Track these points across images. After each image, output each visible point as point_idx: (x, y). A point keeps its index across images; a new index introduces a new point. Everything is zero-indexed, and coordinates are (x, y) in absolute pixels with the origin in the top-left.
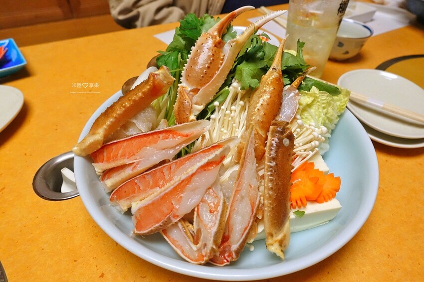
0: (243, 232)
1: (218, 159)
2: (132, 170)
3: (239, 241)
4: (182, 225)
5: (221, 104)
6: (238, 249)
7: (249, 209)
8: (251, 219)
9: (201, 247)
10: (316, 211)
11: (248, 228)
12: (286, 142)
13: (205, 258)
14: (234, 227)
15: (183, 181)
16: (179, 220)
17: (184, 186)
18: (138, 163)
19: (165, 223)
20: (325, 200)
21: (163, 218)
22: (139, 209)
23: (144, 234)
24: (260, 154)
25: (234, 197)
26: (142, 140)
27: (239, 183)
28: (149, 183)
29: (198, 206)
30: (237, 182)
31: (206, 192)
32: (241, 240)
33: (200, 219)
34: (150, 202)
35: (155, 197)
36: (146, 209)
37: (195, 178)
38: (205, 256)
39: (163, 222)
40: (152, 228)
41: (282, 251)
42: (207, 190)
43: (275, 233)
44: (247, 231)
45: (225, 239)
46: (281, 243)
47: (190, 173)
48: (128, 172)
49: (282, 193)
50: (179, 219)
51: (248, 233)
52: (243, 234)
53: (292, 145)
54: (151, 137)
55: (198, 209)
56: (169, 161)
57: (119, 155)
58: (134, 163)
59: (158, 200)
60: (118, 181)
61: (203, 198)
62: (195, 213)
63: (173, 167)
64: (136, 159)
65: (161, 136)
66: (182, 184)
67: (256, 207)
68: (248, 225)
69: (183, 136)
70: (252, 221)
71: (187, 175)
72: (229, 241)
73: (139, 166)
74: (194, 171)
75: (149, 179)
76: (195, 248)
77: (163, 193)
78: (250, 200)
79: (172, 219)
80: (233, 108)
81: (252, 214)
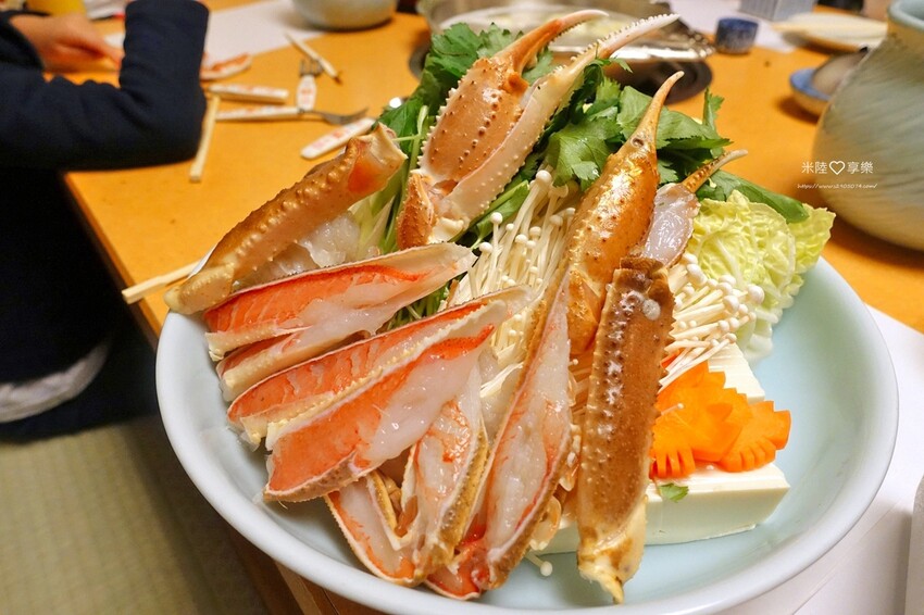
0: (519, 518)
1: (476, 333)
2: (283, 350)
3: (508, 539)
4: (376, 485)
5: (509, 218)
6: (504, 560)
7: (541, 467)
8: (542, 487)
9: (412, 543)
10: (717, 490)
11: (535, 509)
12: (653, 309)
13: (418, 572)
14: (499, 504)
15: (387, 379)
16: (371, 474)
17: (389, 394)
18: (298, 336)
19: (334, 477)
20: (743, 466)
21: (332, 462)
22: (283, 440)
23: (284, 497)
24: (585, 334)
25: (507, 429)
26: (315, 285)
27: (522, 396)
28: (316, 382)
29: (419, 443)
30: (518, 394)
31: (441, 411)
32: (514, 539)
33: (420, 475)
34: (308, 423)
35: (320, 412)
36: (300, 441)
37: (415, 374)
38: (419, 565)
39: (330, 474)
40: (304, 485)
41: (617, 579)
42: (444, 406)
43: (604, 532)
44: (530, 517)
45: (479, 530)
46: (616, 559)
47: (406, 362)
48: (275, 354)
50: (369, 470)
51: (533, 523)
52: (519, 524)
53: (667, 320)
54: (334, 280)
55: (417, 451)
56: (370, 336)
57: (261, 316)
58: (290, 334)
59: (325, 420)
60: (250, 374)
61: (432, 425)
62: (411, 460)
63: (374, 348)
64: (297, 327)
65: (356, 277)
66: (385, 387)
67: (558, 458)
68: (535, 502)
69: (406, 278)
70: (544, 491)
71: (398, 365)
72: (484, 539)
73: (299, 341)
74: (415, 356)
75: (318, 374)
76: (396, 543)
77: (339, 404)
78: (546, 440)
79: (352, 467)
80: (536, 229)
81: (548, 474)
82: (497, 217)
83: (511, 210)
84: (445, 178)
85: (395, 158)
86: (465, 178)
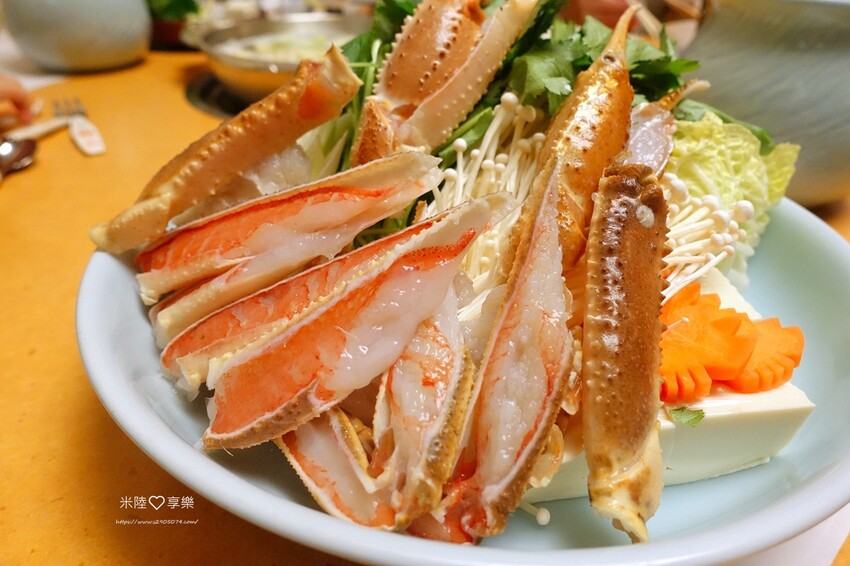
0: (518, 448)
1: (454, 240)
2: (227, 281)
3: (506, 474)
4: (341, 422)
6: (502, 498)
7: (540, 386)
8: (544, 408)
9: (390, 484)
10: (736, 412)
11: (536, 436)
12: (646, 215)
13: (400, 517)
14: (492, 434)
15: (352, 295)
16: (335, 409)
17: (355, 312)
18: (245, 265)
19: (291, 412)
20: (760, 386)
21: (289, 395)
22: (227, 376)
23: (229, 441)
24: (573, 247)
25: (496, 346)
26: (263, 212)
27: (512, 307)
28: (266, 313)
29: (391, 369)
30: (507, 306)
31: (416, 332)
32: (514, 472)
33: (395, 405)
34: (258, 353)
35: (272, 338)
36: (249, 376)
37: (385, 289)
38: (400, 509)
39: (285, 409)
40: (254, 424)
41: (639, 515)
42: (419, 326)
43: (619, 459)
44: (531, 445)
45: (468, 467)
46: (636, 491)
47: (375, 273)
48: (218, 285)
49: (637, 344)
50: (333, 403)
51: (535, 452)
52: (519, 454)
53: (661, 230)
54: (285, 205)
55: (390, 379)
56: (327, 260)
57: (202, 249)
58: (235, 265)
59: (280, 349)
60: (188, 311)
61: (406, 347)
62: (383, 389)
63: (332, 272)
64: (243, 256)
65: (310, 199)
66: (350, 305)
67: (560, 374)
68: (536, 427)
69: (369, 194)
70: (547, 413)
71: (366, 278)
72: (475, 476)
73: (246, 270)
74: (387, 266)
75: (269, 306)
76: (370, 485)
77: (296, 328)
78: (544, 354)
79: (313, 399)
80: (502, 156)
81: (549, 394)
82: (461, 143)
83: (475, 137)
84: (404, 102)
85: (350, 83)
86: (427, 100)
